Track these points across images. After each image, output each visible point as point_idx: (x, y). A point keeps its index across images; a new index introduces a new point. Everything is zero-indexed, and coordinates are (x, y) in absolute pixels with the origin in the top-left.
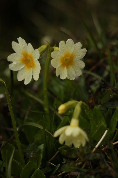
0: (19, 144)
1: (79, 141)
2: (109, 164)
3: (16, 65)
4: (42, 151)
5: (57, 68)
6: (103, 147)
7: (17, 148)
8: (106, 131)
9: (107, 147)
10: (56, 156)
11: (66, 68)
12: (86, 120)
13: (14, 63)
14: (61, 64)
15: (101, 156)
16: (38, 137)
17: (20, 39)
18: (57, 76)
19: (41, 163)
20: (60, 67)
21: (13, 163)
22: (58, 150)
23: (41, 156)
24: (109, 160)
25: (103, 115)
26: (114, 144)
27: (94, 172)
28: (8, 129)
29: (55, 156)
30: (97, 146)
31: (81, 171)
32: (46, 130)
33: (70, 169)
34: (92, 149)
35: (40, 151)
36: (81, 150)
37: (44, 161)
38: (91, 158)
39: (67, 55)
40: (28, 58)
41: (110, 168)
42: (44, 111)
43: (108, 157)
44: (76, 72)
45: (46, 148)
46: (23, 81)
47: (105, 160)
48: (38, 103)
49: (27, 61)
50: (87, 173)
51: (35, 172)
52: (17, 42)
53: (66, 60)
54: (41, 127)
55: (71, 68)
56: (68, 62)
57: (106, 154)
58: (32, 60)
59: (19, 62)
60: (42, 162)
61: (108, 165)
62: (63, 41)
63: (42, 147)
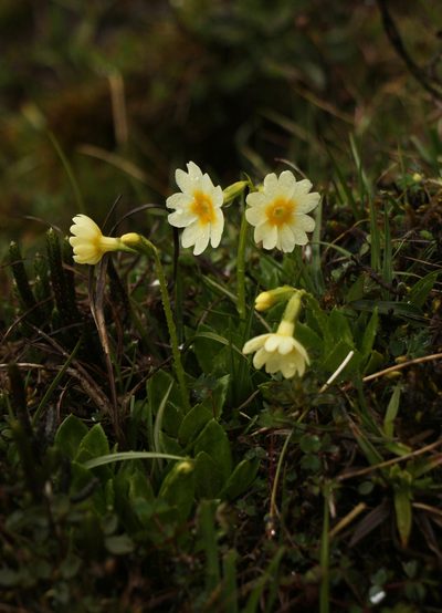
0: (181, 372)
1: (292, 366)
2: (353, 418)
3: (182, 216)
4: (225, 388)
5: (257, 226)
6: (342, 385)
7: (177, 381)
8: (351, 353)
9: (351, 385)
10: (253, 400)
11: (276, 228)
12: (315, 334)
13: (179, 212)
14: (267, 219)
15: (336, 401)
16: (221, 362)
17: (191, 165)
18: (257, 241)
19: (221, 412)
20: (264, 225)
21: (167, 408)
22: (256, 388)
23: (223, 397)
24: (354, 411)
25: (350, 325)
26: (365, 379)
27: (319, 429)
28: (166, 345)
29: (250, 399)
30: (329, 381)
31: (296, 428)
32: (234, 346)
33: (274, 421)
34: (320, 385)
35: (221, 387)
36: (296, 385)
37: (228, 408)
38: (315, 403)
39: (280, 203)
40: (205, 203)
41: (352, 424)
42: (238, 314)
43: (351, 402)
44: (296, 238)
45: (233, 384)
46: (192, 248)
47: (344, 409)
48: (228, 299)
49: (201, 209)
50: (306, 431)
51: (208, 425)
52: (187, 171)
53: (278, 212)
54: (225, 341)
55: (286, 229)
56: (281, 216)
57: (347, 396)
58: (211, 207)
59: (187, 210)
60: (224, 410)
61: (349, 418)
62: (273, 174)
63: (225, 380)
